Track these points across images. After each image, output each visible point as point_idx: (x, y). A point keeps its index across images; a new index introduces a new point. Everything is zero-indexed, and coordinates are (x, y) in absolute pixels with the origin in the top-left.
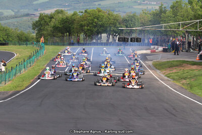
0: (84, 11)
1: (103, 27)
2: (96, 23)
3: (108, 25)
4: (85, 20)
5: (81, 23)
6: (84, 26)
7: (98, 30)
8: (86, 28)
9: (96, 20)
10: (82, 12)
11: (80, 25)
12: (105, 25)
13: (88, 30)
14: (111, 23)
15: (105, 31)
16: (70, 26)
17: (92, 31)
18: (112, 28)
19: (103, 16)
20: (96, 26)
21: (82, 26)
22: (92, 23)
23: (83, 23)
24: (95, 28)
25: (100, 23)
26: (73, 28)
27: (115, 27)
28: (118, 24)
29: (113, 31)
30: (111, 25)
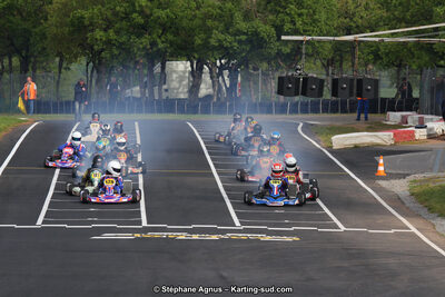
2: (141, 12)
3: (197, 22)
5: (80, 12)
6: (93, 26)
7: (153, 44)
8: (99, 34)
11: (73, 24)
12: (185, 23)
13: (109, 42)
14: (208, 16)
15: (182, 51)
16: (28, 26)
17: (125, 49)
18: (217, 37)
21: (80, 27)
22: (127, 16)
23: (87, 14)
24: (139, 36)
26: (44, 36)
27: (226, 30)
28: (238, 16)
29: (221, 46)
30: (209, 23)
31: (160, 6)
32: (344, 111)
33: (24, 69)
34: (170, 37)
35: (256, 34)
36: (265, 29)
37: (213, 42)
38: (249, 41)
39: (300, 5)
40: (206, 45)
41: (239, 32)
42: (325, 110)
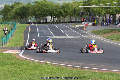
0: (35, 2)
1: (49, 12)
2: (44, 9)
4: (36, 8)
5: (34, 9)
7: (45, 13)
8: (37, 12)
9: (44, 7)
10: (34, 3)
12: (50, 10)
13: (39, 13)
14: (53, 9)
16: (26, 12)
17: (41, 15)
19: (49, 5)
20: (44, 11)
21: (34, 11)
22: (41, 10)
24: (43, 12)
25: (47, 9)
26: (29, 13)
27: (56, 11)
28: (58, 9)
29: (56, 14)
30: (54, 10)
31: (46, 8)
32: (74, 23)
33: (25, 18)
34: (48, 12)
35: (61, 12)
36: (62, 11)
37: (54, 13)
38: (60, 13)
39: (67, 7)
40: (53, 14)
41: (58, 12)
42: (71, 23)
